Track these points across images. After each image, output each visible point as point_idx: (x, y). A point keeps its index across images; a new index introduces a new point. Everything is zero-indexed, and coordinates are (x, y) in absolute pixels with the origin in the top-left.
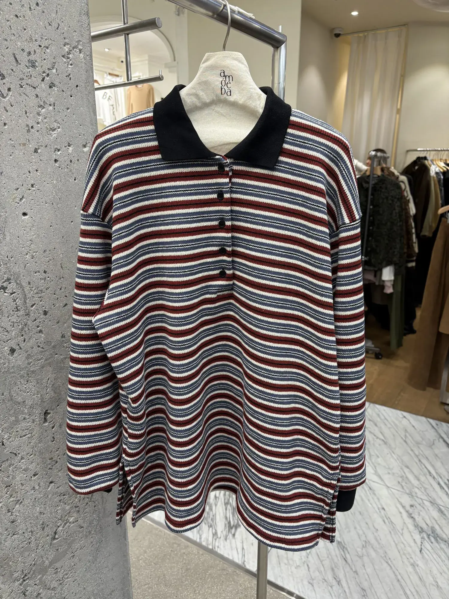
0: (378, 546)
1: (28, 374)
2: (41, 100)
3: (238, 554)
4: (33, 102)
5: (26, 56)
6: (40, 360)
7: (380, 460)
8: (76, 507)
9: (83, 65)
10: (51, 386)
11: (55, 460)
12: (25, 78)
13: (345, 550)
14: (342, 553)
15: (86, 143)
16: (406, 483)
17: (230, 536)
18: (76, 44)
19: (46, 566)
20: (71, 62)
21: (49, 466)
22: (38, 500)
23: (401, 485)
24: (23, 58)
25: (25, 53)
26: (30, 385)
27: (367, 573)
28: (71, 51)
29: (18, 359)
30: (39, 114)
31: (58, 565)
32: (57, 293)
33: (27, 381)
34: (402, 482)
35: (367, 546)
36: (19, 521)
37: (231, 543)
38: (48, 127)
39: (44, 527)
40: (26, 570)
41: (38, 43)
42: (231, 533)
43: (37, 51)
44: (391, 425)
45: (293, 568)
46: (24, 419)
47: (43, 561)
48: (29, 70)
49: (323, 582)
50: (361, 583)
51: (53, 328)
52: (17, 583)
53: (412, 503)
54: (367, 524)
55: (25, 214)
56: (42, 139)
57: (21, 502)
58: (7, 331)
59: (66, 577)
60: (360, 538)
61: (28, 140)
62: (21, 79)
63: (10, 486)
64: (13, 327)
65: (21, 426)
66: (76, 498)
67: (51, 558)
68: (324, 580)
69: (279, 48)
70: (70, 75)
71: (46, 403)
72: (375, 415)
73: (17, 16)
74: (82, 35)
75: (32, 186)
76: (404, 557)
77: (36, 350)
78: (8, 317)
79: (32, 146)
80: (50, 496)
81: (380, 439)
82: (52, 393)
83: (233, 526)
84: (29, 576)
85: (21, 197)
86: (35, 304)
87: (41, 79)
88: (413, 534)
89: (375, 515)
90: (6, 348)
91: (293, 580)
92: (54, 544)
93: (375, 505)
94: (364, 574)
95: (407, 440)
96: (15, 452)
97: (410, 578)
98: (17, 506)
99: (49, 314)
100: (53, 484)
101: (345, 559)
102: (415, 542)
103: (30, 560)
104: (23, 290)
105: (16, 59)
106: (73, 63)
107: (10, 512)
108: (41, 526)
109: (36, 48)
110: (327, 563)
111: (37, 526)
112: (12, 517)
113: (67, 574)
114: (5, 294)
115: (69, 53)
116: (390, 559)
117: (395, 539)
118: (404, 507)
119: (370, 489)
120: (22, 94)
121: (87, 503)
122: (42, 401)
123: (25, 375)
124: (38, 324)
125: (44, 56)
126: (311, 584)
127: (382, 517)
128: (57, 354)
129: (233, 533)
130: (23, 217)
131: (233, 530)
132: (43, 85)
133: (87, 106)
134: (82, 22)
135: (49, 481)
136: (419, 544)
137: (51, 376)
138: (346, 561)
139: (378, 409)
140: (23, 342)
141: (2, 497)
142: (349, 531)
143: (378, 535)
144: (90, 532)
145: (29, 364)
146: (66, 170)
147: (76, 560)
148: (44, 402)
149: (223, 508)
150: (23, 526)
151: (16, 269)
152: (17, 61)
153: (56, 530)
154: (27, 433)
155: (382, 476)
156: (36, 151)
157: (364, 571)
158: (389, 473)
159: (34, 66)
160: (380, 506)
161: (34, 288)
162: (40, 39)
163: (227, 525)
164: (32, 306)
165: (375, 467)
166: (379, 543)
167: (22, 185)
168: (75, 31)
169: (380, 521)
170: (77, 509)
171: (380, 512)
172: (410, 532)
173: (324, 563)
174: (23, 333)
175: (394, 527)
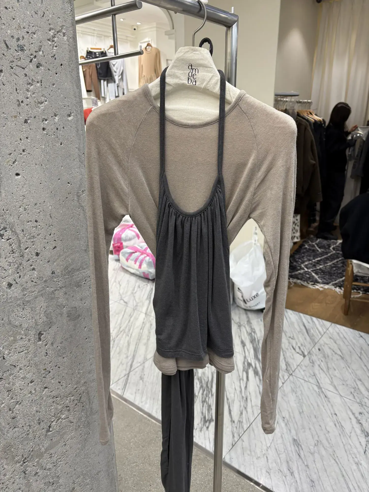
0: (328, 446)
1: (24, 304)
2: (30, 78)
3: (210, 443)
4: (22, 80)
5: (16, 42)
6: (33, 292)
7: (336, 373)
8: (67, 407)
9: (67, 46)
10: (43, 312)
11: (48, 371)
12: (15, 60)
13: (299, 446)
14: (297, 449)
15: (71, 113)
16: (357, 394)
17: (205, 428)
18: (60, 29)
19: (42, 452)
20: (55, 45)
21: (44, 375)
22: (35, 401)
23: (353, 395)
24: (13, 44)
25: (15, 40)
26: (25, 312)
27: (316, 467)
28: (56, 35)
29: (15, 292)
30: (28, 90)
31: (52, 451)
32: (47, 238)
33: (23, 309)
34: (354, 393)
35: (319, 444)
36: (19, 417)
37: (204, 434)
38: (36, 101)
39: (40, 422)
40: (25, 455)
41: (26, 30)
42: (206, 426)
43: (25, 37)
44: (348, 342)
45: (255, 459)
46: (22, 338)
47: (39, 448)
48: (18, 54)
49: (279, 472)
50: (310, 475)
51: (45, 266)
52: (18, 465)
53: (361, 411)
54: (320, 426)
55: (17, 174)
56: (31, 112)
57: (20, 403)
58: (5, 270)
59: (59, 460)
60: (313, 438)
61: (19, 113)
62: (11, 62)
63: (10, 391)
64: (10, 266)
65: (19, 344)
66: (67, 400)
67: (46, 445)
68: (279, 471)
69: (231, 28)
70: (55, 55)
71: (39, 326)
72: (335, 334)
73: (6, 8)
74: (65, 21)
75: (23, 151)
76: (350, 456)
77: (30, 284)
78: (5, 258)
79: (22, 118)
80: (44, 399)
81: (338, 355)
82: (45, 318)
83: (208, 420)
84: (28, 459)
85: (14, 161)
86: (27, 248)
87: (30, 60)
88: (359, 437)
89: (328, 419)
90: (4, 283)
91: (254, 468)
92: (49, 435)
93: (328, 411)
94: (314, 468)
95: (362, 357)
96: (14, 364)
97: (353, 474)
98: (17, 406)
99: (40, 255)
100: (47, 389)
101: (298, 454)
102: (361, 445)
103: (29, 448)
104: (17, 236)
105: (6, 45)
106: (57, 45)
107: (11, 410)
108: (38, 421)
109: (24, 34)
110: (283, 456)
111: (34, 422)
112: (13, 415)
113: (60, 458)
114: (3, 240)
115: (54, 37)
116: (337, 457)
117: (343, 441)
118: (353, 414)
119: (326, 397)
120: (12, 74)
121: (76, 404)
122: (36, 324)
123: (21, 304)
124: (31, 263)
125: (32, 41)
126: (268, 473)
127: (334, 422)
128: (48, 287)
129: (207, 426)
130: (17, 177)
131: (207, 424)
132: (31, 65)
133: (70, 82)
134: (65, 9)
135: (44, 387)
136: (364, 446)
137: (44, 305)
138: (299, 456)
139: (338, 329)
140: (18, 278)
141: (4, 399)
142: (305, 432)
143: (329, 436)
144: (79, 426)
145: (24, 295)
146: (53, 136)
147: (67, 447)
148: (38, 325)
149: (200, 405)
150: (22, 421)
151: (11, 219)
152: (7, 47)
153: (51, 424)
154: (24, 350)
155: (337, 387)
156: (26, 121)
157: (314, 465)
158: (344, 384)
159: (22, 50)
160: (333, 412)
161: (27, 235)
162: (27, 26)
163: (203, 419)
164: (26, 249)
165: (332, 378)
166: (329, 443)
167: (15, 151)
168: (59, 18)
169: (331, 424)
170: (68, 408)
171: (332, 417)
172: (357, 435)
173: (280, 456)
174: (19, 271)
175: (343, 431)
